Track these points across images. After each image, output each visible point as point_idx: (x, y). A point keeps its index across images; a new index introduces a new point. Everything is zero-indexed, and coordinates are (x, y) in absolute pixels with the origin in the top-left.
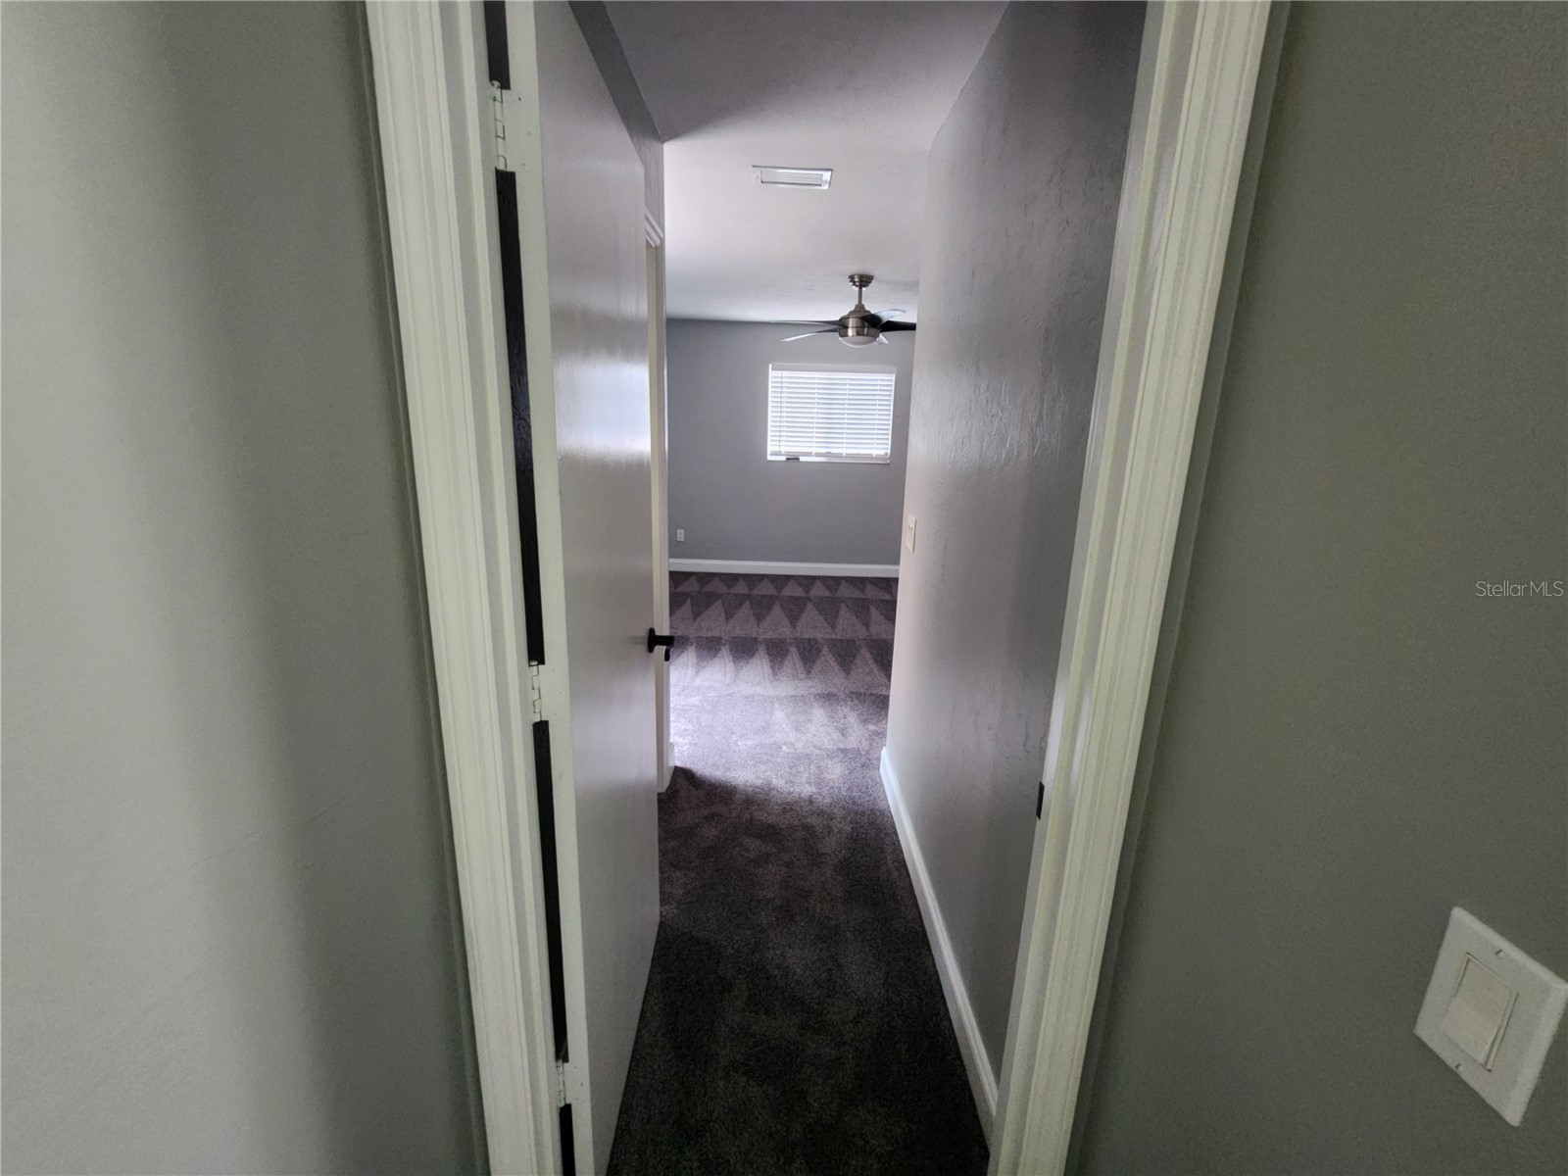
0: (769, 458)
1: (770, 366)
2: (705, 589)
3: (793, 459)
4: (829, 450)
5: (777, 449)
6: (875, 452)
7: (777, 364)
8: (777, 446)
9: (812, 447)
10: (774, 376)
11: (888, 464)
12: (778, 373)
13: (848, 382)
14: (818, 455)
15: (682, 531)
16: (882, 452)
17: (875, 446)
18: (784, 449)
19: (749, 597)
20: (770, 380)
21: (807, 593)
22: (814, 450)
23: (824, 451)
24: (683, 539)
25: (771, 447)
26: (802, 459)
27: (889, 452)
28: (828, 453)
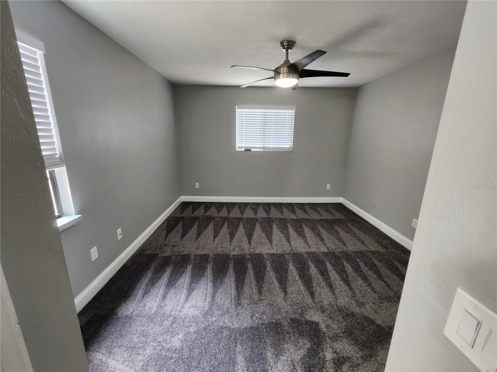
0: (237, 150)
1: (237, 106)
2: (207, 214)
3: (248, 150)
4: (265, 146)
5: (240, 145)
6: (285, 146)
7: (239, 106)
8: (241, 144)
9: (256, 145)
10: (238, 111)
11: (292, 152)
12: (240, 110)
13: (273, 114)
14: (259, 148)
15: (198, 184)
16: (289, 146)
17: (286, 143)
18: (243, 145)
19: (227, 219)
20: (237, 113)
21: (256, 214)
22: (258, 146)
23: (262, 146)
24: (198, 187)
25: (238, 144)
26: (252, 150)
27: (292, 146)
28: (264, 147)
